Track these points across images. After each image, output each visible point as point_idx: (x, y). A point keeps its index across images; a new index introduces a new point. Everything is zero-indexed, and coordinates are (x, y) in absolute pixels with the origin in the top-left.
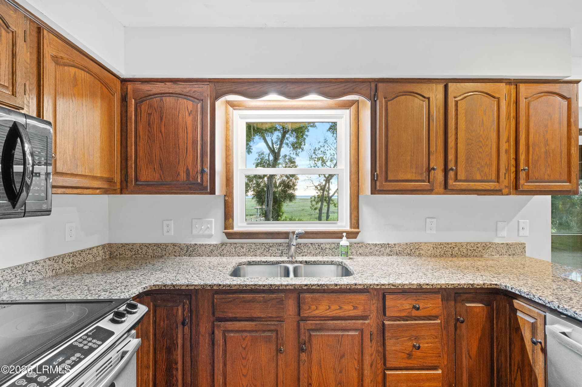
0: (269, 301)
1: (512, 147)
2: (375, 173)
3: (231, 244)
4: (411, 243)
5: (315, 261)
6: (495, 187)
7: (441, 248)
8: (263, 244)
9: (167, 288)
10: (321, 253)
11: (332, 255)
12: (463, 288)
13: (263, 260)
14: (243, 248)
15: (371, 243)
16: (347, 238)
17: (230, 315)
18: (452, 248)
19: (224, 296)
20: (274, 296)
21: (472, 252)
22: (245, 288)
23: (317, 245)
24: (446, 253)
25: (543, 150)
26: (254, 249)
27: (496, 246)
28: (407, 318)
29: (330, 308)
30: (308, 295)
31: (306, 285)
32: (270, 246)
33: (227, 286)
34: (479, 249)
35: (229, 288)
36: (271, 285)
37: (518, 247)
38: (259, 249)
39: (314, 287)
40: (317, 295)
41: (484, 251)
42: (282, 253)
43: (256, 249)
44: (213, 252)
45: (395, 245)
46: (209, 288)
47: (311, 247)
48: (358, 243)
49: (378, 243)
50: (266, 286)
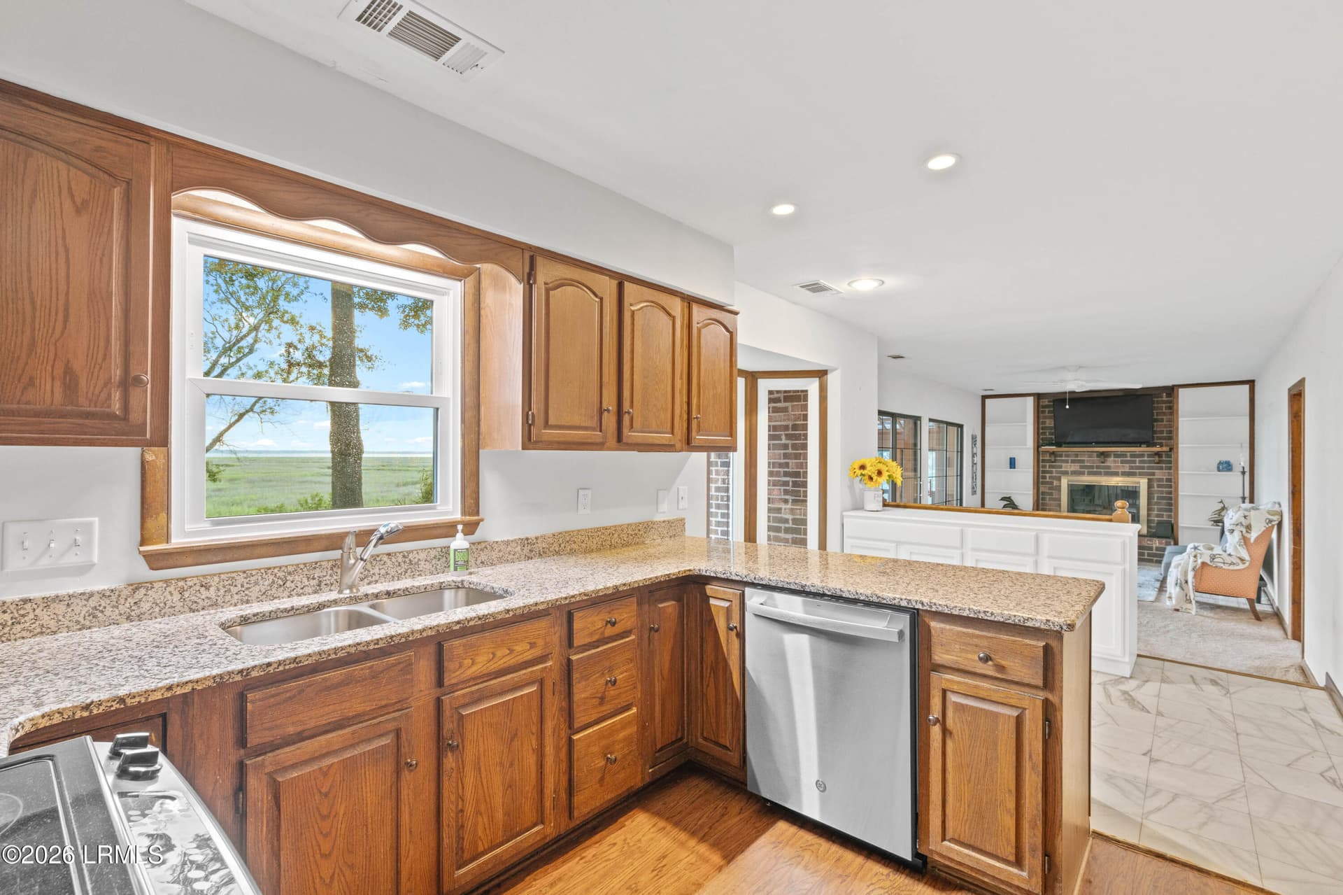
0: (382, 672)
1: (685, 386)
2: (530, 413)
3: (166, 581)
4: (559, 534)
5: (407, 588)
6: (670, 441)
7: (598, 536)
8: (270, 569)
9: (95, 712)
10: (409, 571)
11: (432, 573)
12: (660, 582)
13: (282, 607)
14: (207, 588)
15: (499, 539)
16: (465, 535)
17: (291, 730)
19: (273, 690)
20: (392, 659)
22: (334, 656)
23: (400, 556)
24: (604, 544)
26: (242, 586)
27: (658, 525)
28: (596, 644)
29: (494, 654)
30: (457, 642)
31: (458, 622)
32: (290, 573)
33: (288, 662)
35: (292, 666)
36: (392, 637)
37: (678, 524)
38: (256, 583)
39: (472, 623)
40: (472, 639)
42: (319, 585)
43: (248, 586)
44: (100, 615)
45: (537, 538)
46: (238, 678)
47: (388, 561)
48: (479, 543)
49: (511, 539)
50: (380, 642)
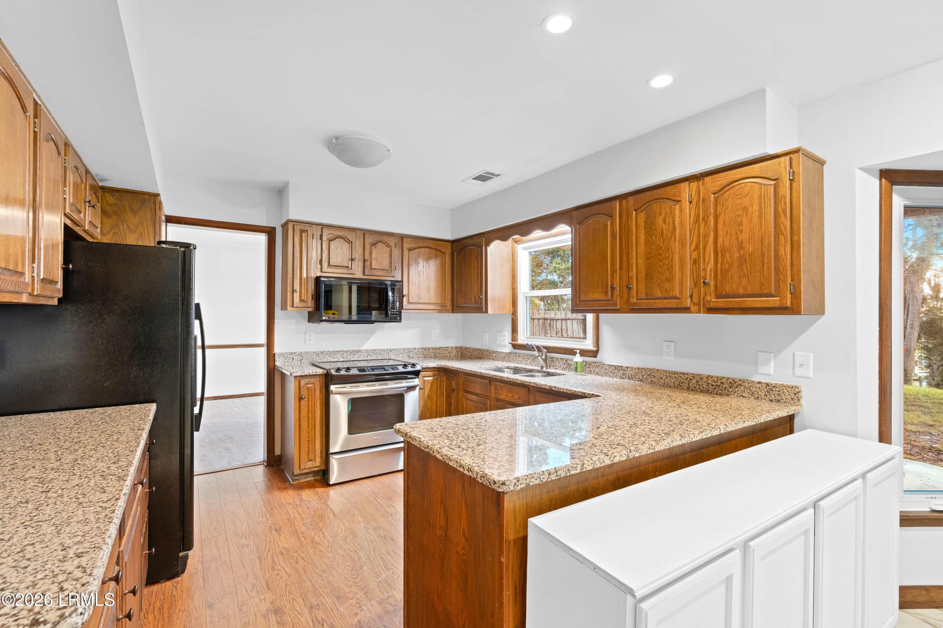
1: (701, 255)
3: (515, 353)
4: (643, 368)
7: (675, 378)
16: (581, 356)
18: (689, 380)
21: (715, 388)
24: (681, 384)
25: (736, 255)
27: (750, 385)
29: (507, 394)
30: (498, 384)
34: (724, 386)
37: (785, 390)
40: (502, 384)
41: (731, 389)
45: (627, 367)
48: (596, 363)
